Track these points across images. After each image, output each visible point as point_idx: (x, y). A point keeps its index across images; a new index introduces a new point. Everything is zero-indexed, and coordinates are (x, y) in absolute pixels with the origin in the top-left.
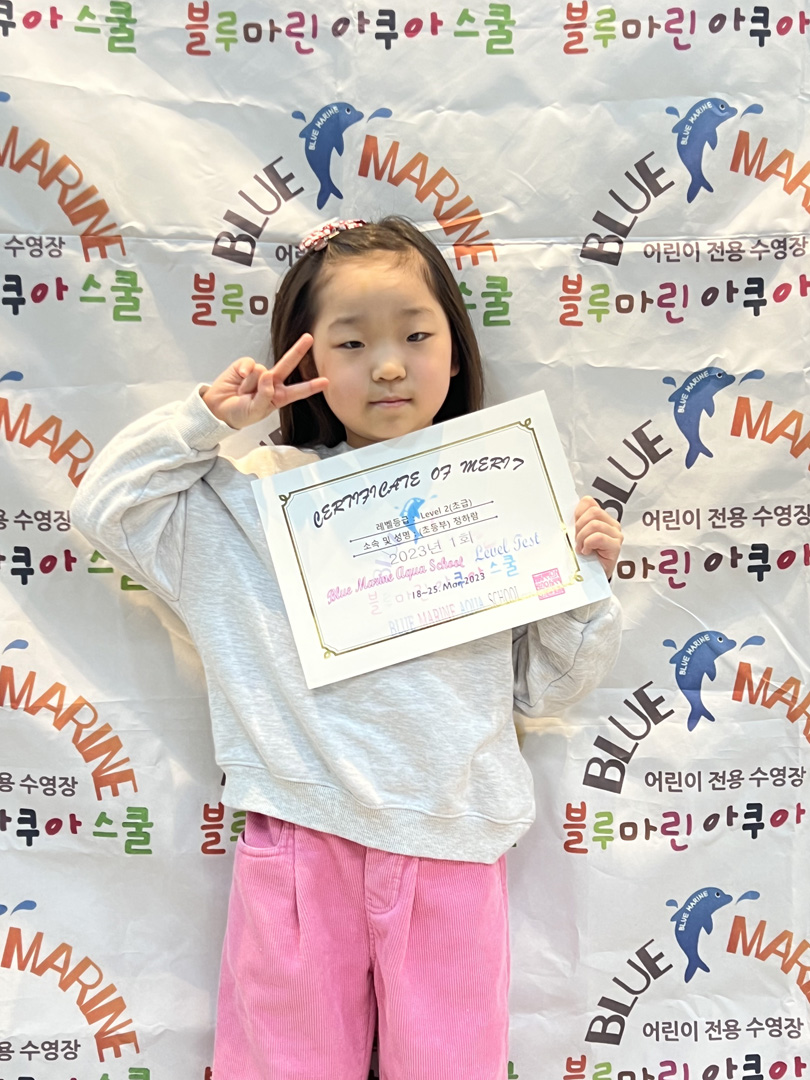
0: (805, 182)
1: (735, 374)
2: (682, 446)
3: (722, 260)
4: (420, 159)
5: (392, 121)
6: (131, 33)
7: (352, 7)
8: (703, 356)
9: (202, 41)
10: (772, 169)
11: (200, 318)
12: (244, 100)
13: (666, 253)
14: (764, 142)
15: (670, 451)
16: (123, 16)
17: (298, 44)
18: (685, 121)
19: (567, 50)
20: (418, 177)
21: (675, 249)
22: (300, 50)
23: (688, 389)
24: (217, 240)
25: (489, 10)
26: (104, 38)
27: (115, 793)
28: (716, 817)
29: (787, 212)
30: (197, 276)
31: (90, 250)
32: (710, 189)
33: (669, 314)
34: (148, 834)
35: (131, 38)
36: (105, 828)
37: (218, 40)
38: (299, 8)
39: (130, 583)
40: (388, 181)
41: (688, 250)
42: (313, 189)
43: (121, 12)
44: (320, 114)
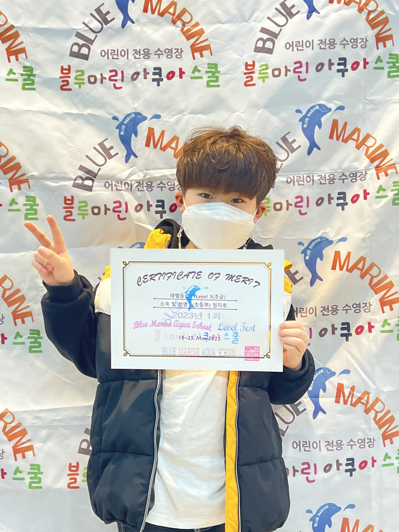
0: (366, 143)
1: (333, 240)
2: (309, 276)
3: (326, 184)
4: (175, 138)
5: (161, 120)
6: (33, 81)
7: (141, 66)
8: (318, 232)
9: (68, 84)
10: (350, 137)
11: (67, 218)
12: (89, 111)
13: (297, 181)
14: (346, 124)
15: (302, 278)
16: (29, 73)
17: (114, 85)
18: (305, 116)
19: (246, 85)
20: (174, 147)
21: (302, 179)
22: (115, 87)
23: (310, 247)
24: (75, 180)
25: (207, 66)
26: (20, 83)
27: (24, 457)
28: (330, 466)
29: (357, 159)
30: (65, 197)
31: (13, 187)
32: (319, 149)
33: (300, 211)
34: (41, 478)
35: (33, 84)
36: (19, 475)
37: (76, 83)
38: (115, 67)
39: (33, 349)
40: (160, 149)
41: (308, 179)
42: (123, 154)
43: (28, 71)
44: (125, 118)
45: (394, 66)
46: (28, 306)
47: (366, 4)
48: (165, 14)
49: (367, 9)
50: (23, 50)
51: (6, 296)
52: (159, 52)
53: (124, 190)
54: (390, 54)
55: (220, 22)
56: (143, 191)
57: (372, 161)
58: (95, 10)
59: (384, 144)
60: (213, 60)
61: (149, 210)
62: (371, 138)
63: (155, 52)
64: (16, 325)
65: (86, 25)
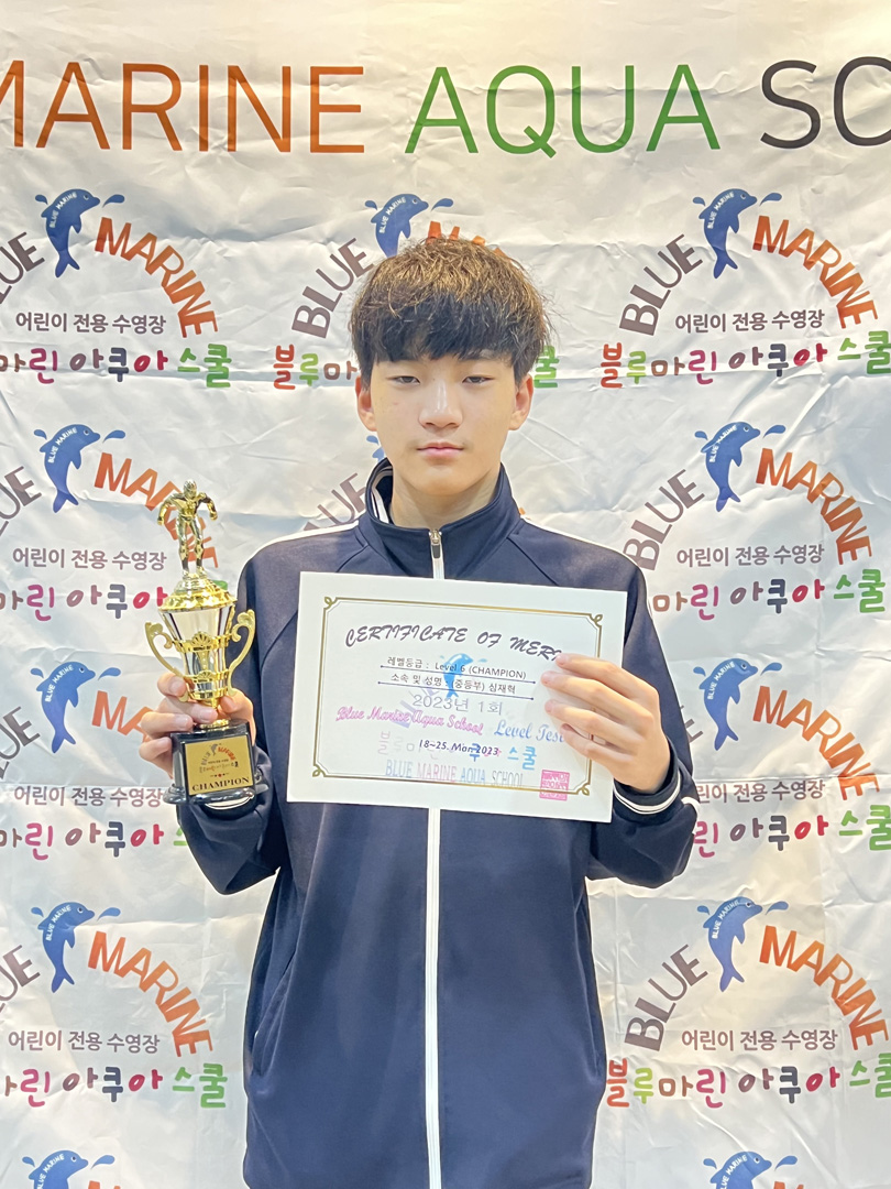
0: (821, 729)
1: (761, 904)
2: (717, 971)
3: (748, 801)
8: (734, 887)
10: (792, 717)
14: (784, 694)
15: (705, 974)
18: (711, 679)
21: (705, 792)
23: (721, 917)
29: (805, 758)
32: (736, 738)
33: (701, 850)
39: (209, 1101)
41: (717, 792)
45: (873, 592)
46: (203, 1022)
47: (823, 486)
49: (823, 495)
51: (163, 1001)
54: (865, 571)
57: (833, 764)
58: (341, 485)
59: (854, 734)
62: (830, 719)
64: (179, 1054)
65: (325, 511)
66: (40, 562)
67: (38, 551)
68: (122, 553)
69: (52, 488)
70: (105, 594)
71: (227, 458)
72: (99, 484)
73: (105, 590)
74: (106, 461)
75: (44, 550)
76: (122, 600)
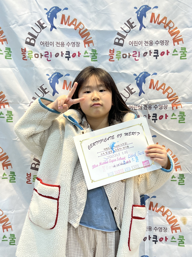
4: (164, 84)
5: (157, 76)
6: (96, 57)
7: (148, 49)
9: (113, 58)
12: (122, 71)
16: (95, 53)
17: (135, 58)
20: (163, 89)
22: (136, 60)
25: (181, 49)
26: (90, 58)
37: (116, 58)
38: (136, 50)
40: (156, 89)
42: (138, 92)
43: (94, 52)
44: (140, 75)
48: (161, 23)
50: (91, 42)
52: (157, 42)
53: (138, 109)
55: (188, 27)
56: (147, 109)
58: (127, 21)
60: (183, 46)
61: (149, 118)
63: (155, 42)
65: (122, 29)
66: (47, 45)
67: (47, 42)
68: (68, 42)
69: (50, 24)
70: (65, 54)
71: (95, 14)
72: (62, 23)
73: (65, 53)
74: (63, 16)
75: (48, 42)
76: (69, 55)
